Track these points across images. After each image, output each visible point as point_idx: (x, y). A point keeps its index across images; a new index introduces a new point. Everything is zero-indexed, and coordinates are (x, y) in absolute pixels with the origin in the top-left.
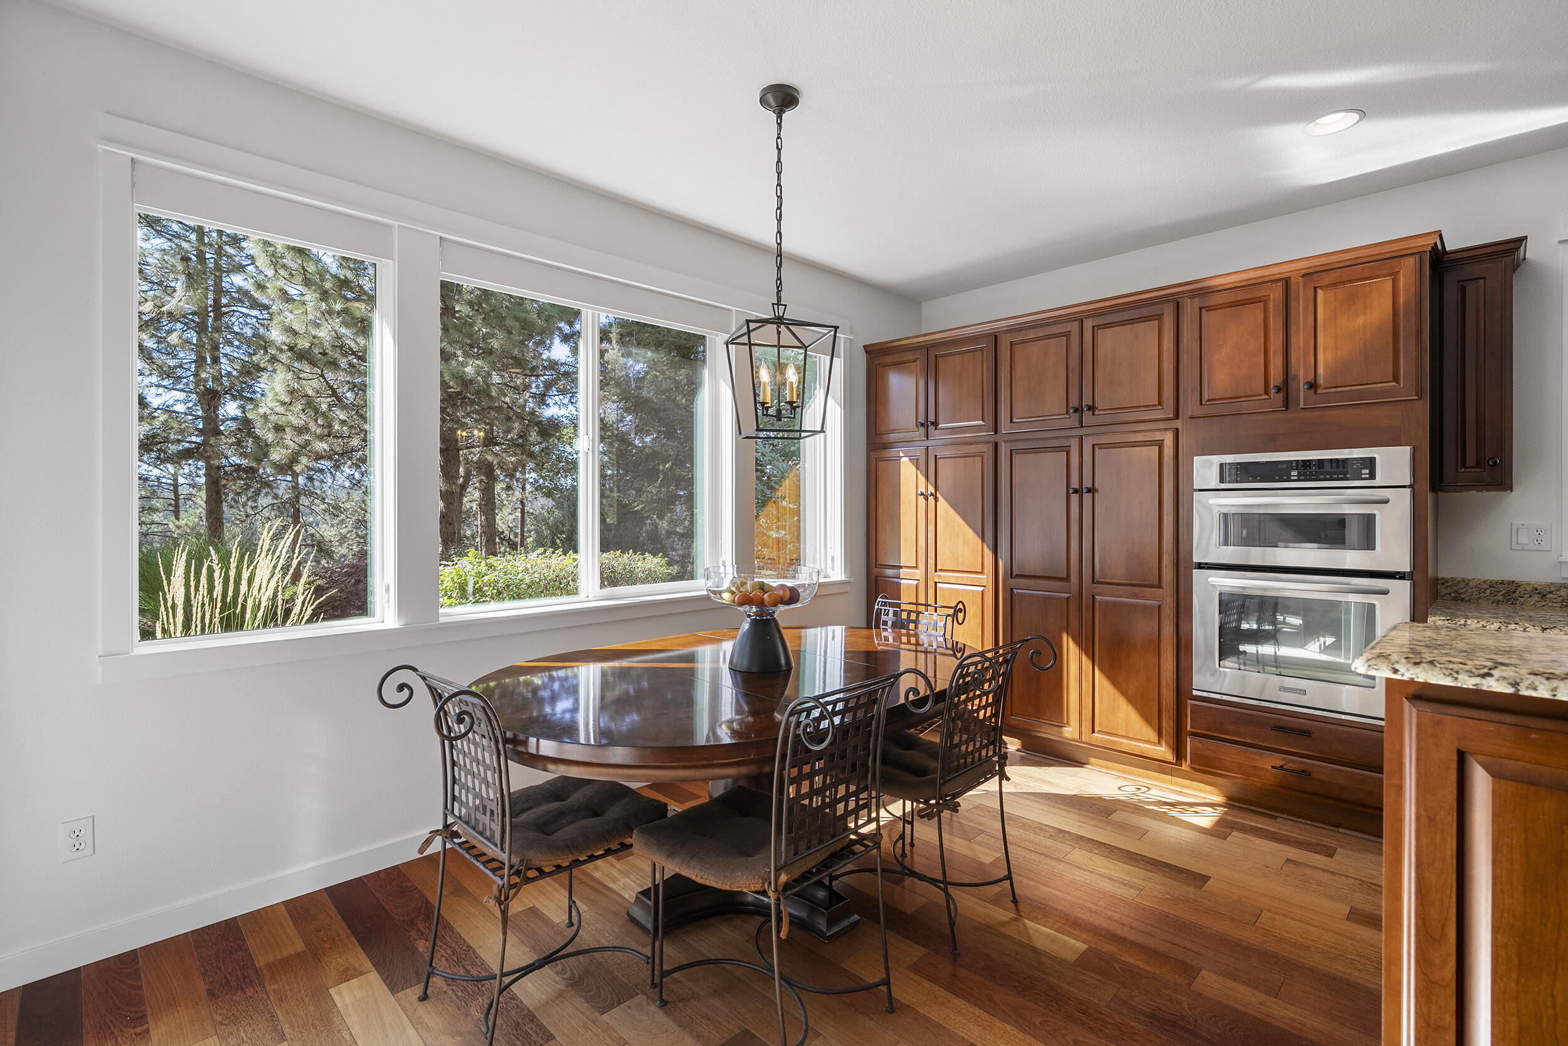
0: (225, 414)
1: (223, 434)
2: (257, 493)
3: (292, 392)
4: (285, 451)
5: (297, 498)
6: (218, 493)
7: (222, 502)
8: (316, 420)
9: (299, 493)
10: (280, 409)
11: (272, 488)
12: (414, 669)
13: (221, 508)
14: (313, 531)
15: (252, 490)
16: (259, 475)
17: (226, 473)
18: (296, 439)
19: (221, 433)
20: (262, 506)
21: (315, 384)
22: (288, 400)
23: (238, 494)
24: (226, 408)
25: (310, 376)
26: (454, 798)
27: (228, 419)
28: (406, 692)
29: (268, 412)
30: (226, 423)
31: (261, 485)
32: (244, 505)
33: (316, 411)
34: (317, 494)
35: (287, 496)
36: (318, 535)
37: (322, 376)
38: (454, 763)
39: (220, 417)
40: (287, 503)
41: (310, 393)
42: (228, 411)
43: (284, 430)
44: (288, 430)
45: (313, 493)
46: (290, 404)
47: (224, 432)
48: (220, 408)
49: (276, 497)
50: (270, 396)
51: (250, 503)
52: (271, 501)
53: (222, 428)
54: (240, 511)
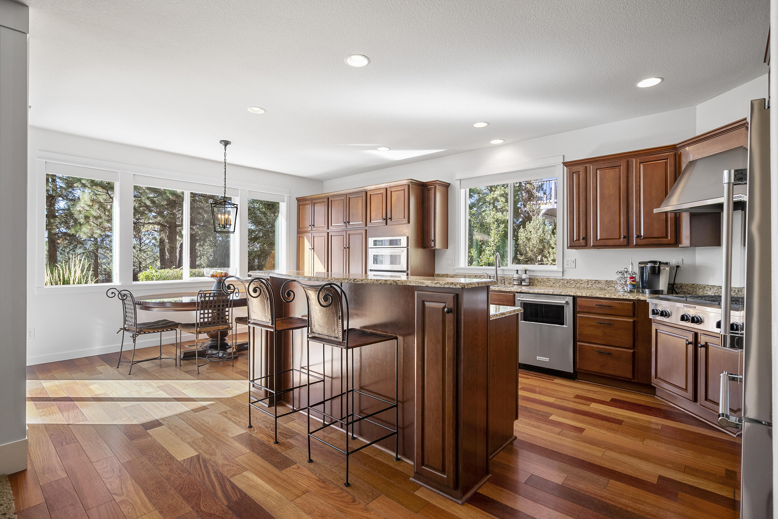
0: (59, 207)
1: (58, 218)
2: (75, 247)
3: (93, 201)
4: (90, 227)
5: (97, 250)
6: (54, 246)
7: (56, 251)
8: (105, 214)
9: (98, 247)
10: (87, 208)
11: (83, 244)
12: (116, 289)
13: (56, 254)
14: (105, 267)
15: (73, 245)
16: (76, 238)
17: (59, 237)
18: (95, 222)
19: (56, 217)
20: (78, 254)
21: (104, 197)
22: (91, 204)
23: (65, 247)
24: (59, 204)
25: (102, 193)
26: (126, 320)
27: (60, 210)
28: (114, 294)
29: (81, 209)
30: (59, 212)
31: (77, 243)
32: (68, 253)
33: (105, 209)
34: (107, 248)
35: (92, 249)
36: (108, 269)
37: (108, 193)
38: (126, 312)
39: (56, 209)
40: (91, 252)
41: (102, 201)
42: (60, 205)
43: (89, 218)
44: (91, 218)
45: (105, 247)
46: (92, 206)
47: (58, 216)
48: (56, 204)
49: (85, 249)
50: (83, 201)
51: (71, 252)
52: (83, 251)
53: (57, 214)
54: (66, 256)
